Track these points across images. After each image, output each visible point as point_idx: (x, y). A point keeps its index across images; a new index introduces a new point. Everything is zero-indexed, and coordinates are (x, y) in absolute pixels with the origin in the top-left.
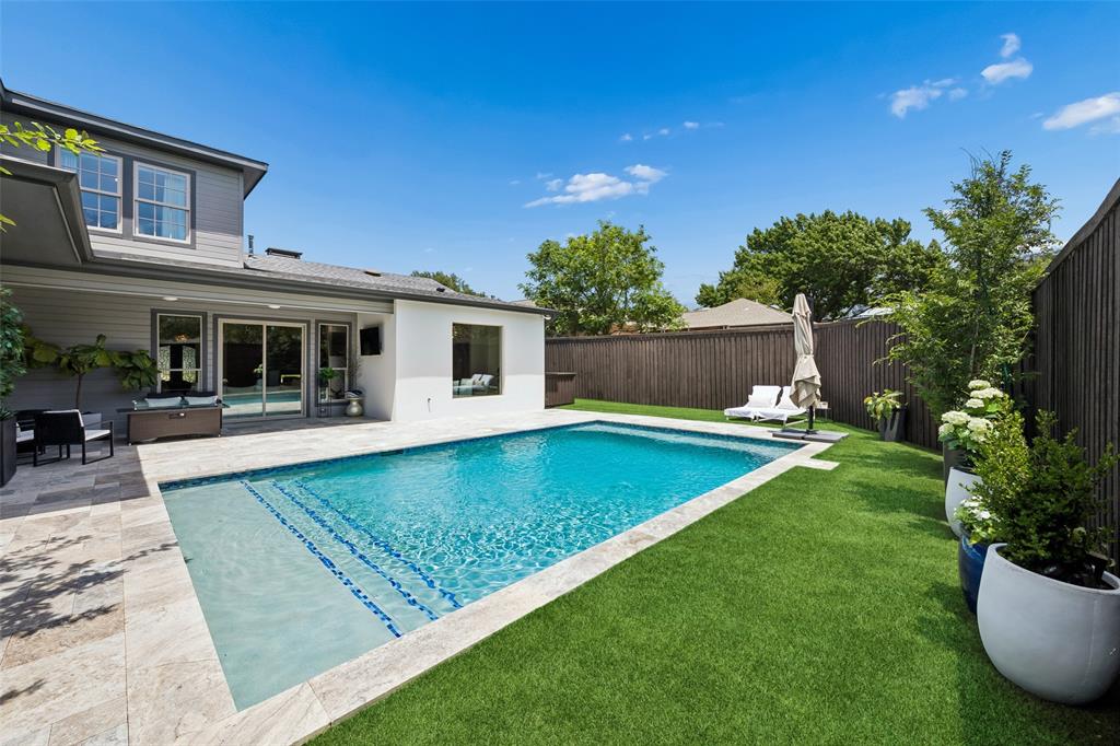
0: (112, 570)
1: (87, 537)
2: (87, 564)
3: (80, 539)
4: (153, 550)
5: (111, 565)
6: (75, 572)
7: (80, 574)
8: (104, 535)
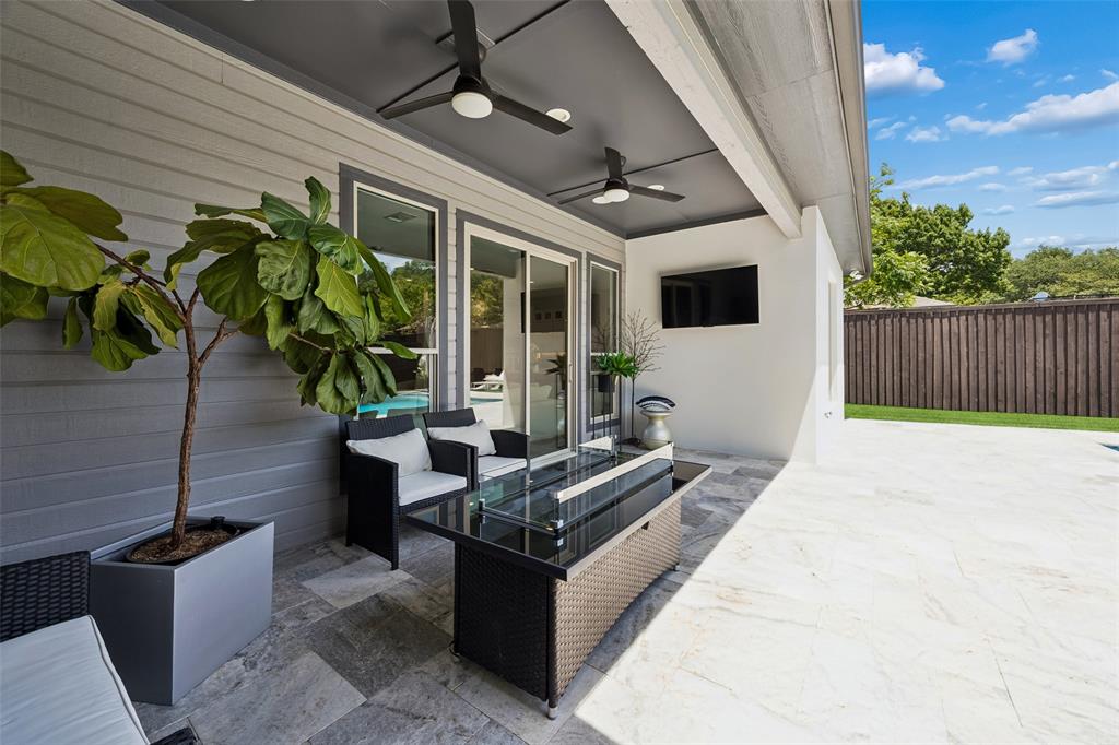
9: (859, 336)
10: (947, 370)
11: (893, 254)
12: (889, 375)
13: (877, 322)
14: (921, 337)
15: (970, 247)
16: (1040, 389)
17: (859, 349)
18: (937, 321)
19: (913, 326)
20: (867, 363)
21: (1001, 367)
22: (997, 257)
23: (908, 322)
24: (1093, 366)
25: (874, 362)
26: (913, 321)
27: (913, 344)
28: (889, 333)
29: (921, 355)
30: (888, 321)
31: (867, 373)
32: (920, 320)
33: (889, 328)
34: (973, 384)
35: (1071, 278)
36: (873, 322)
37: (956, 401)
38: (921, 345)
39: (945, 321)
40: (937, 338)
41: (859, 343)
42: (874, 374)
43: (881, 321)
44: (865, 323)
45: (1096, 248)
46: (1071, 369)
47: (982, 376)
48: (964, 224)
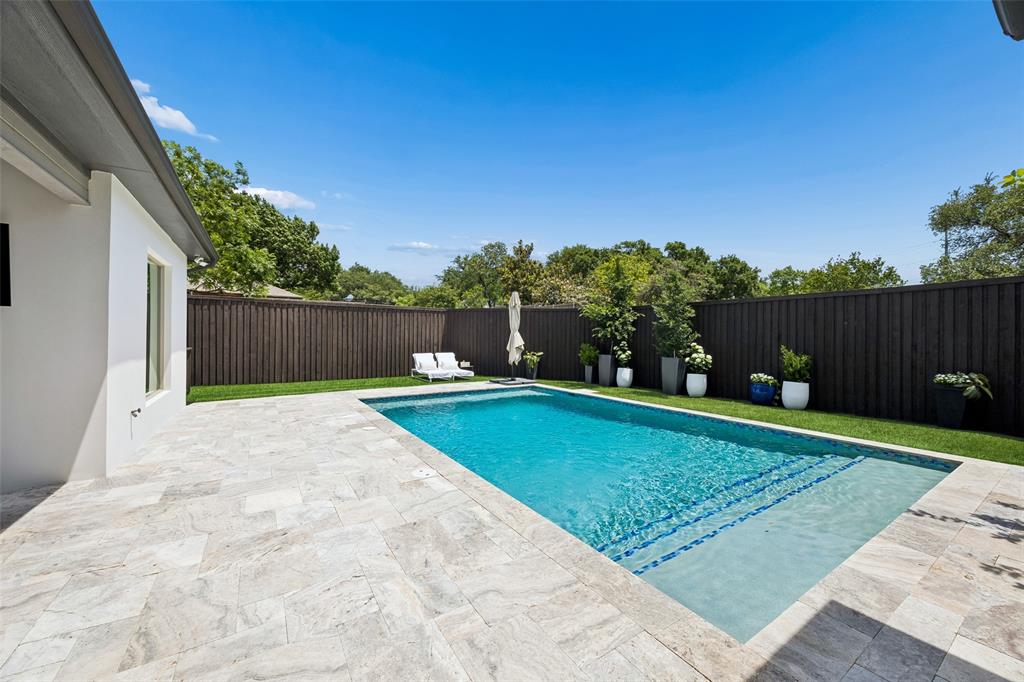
0: (980, 521)
1: (988, 568)
2: (999, 537)
3: (998, 571)
4: (933, 517)
5: (979, 525)
6: (1015, 535)
7: (1011, 532)
8: (965, 561)
9: (213, 320)
10: (285, 351)
11: (245, 246)
12: (240, 356)
13: (230, 308)
14: (266, 323)
15: (314, 256)
16: (340, 363)
17: (213, 332)
18: (278, 310)
19: (261, 314)
20: (220, 346)
21: (319, 348)
22: (333, 266)
23: (257, 309)
24: (365, 347)
25: (227, 344)
26: (260, 309)
27: (260, 329)
28: (240, 318)
29: (266, 338)
30: (240, 307)
31: (220, 356)
32: (266, 309)
33: (240, 314)
34: (302, 361)
35: (371, 287)
36: (226, 308)
37: (290, 375)
38: (266, 330)
39: (284, 311)
40: (278, 324)
41: (213, 327)
42: (226, 356)
43: (234, 307)
44: (219, 307)
45: (381, 270)
46: (355, 349)
47: (308, 355)
48: (313, 237)
